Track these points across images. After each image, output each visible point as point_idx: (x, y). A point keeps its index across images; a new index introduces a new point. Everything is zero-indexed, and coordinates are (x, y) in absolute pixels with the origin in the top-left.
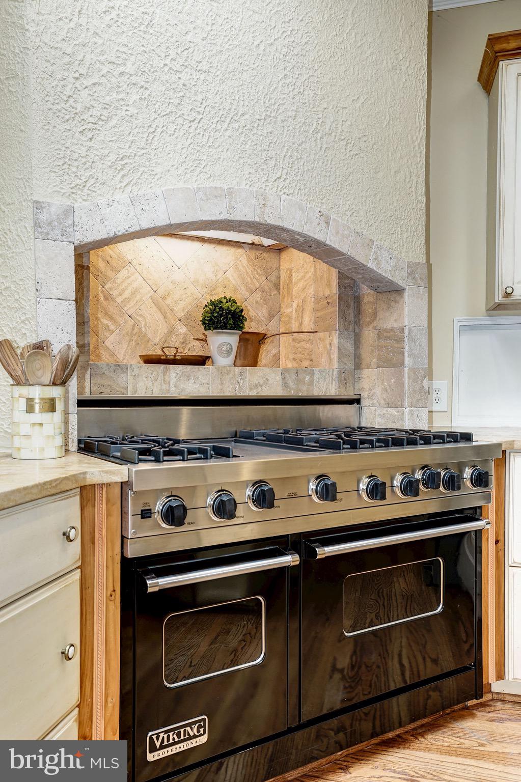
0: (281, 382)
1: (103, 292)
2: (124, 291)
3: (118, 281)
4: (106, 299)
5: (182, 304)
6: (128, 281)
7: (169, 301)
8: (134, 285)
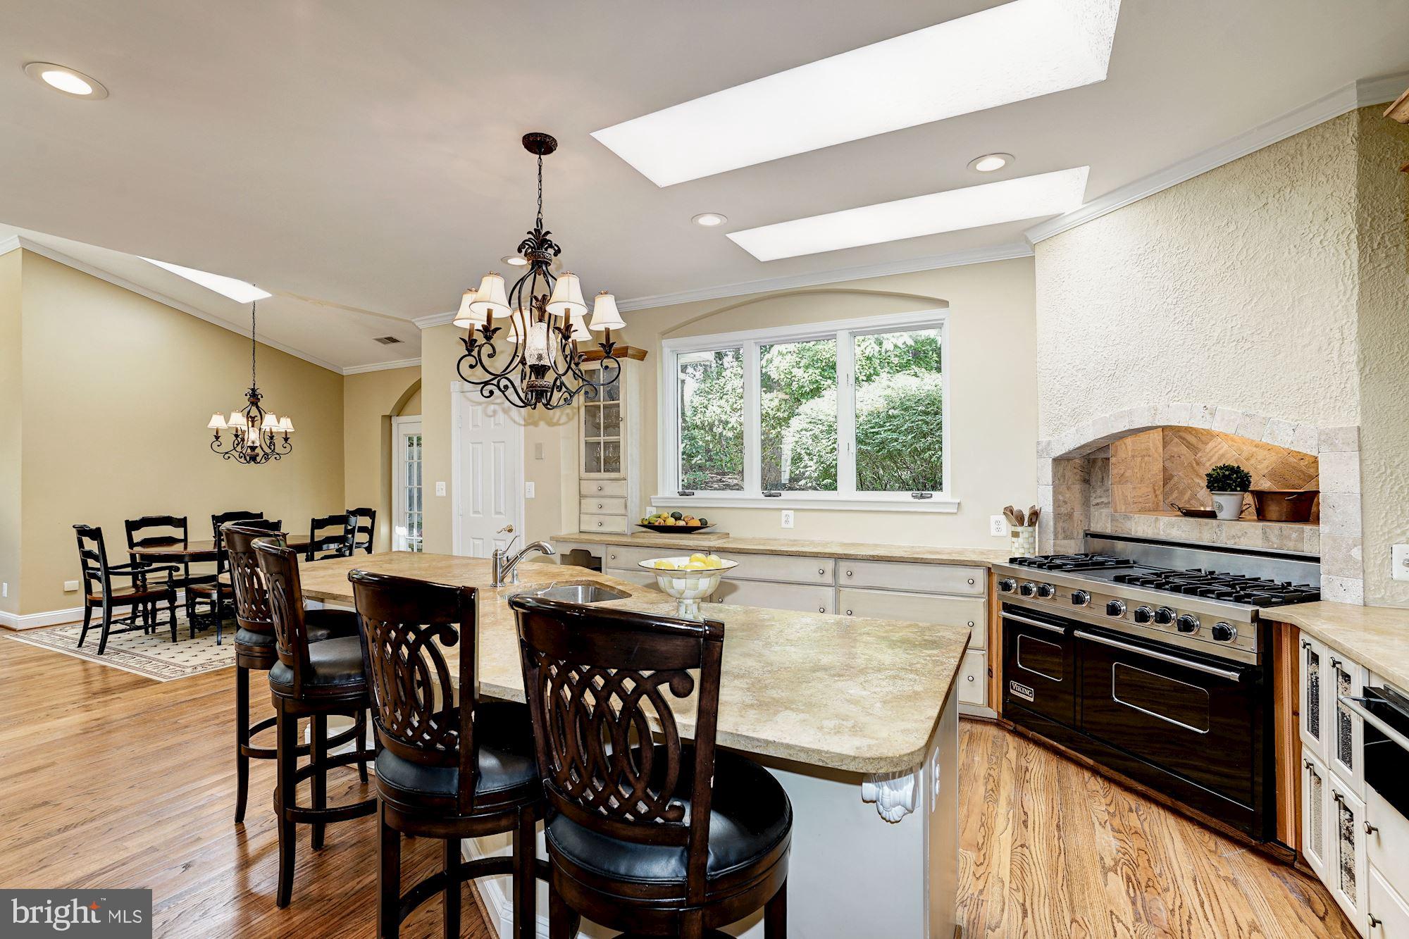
0: (1261, 536)
1: (1195, 459)
2: (1211, 457)
3: (1207, 450)
4: (1198, 464)
5: (1266, 463)
6: (1215, 450)
7: (1253, 461)
8: (1221, 452)
